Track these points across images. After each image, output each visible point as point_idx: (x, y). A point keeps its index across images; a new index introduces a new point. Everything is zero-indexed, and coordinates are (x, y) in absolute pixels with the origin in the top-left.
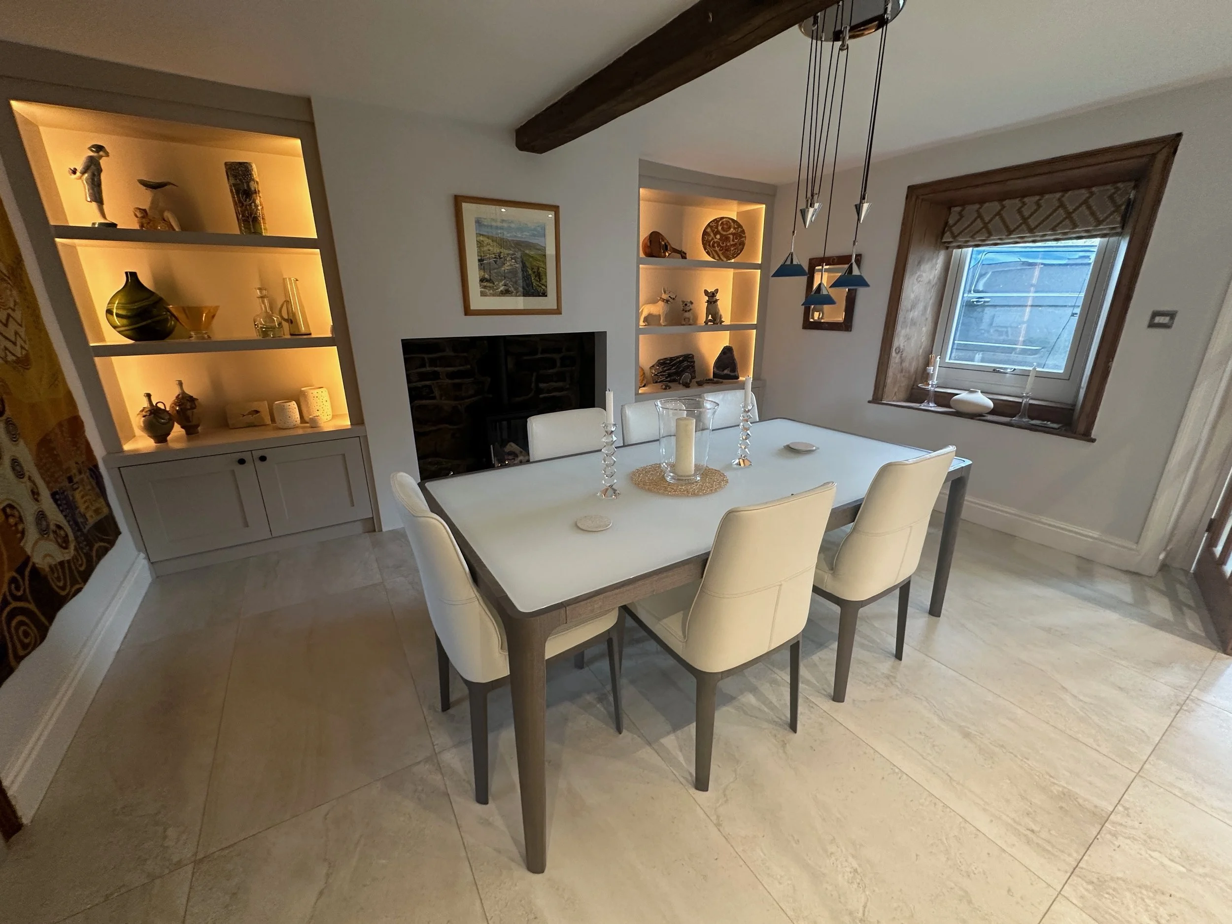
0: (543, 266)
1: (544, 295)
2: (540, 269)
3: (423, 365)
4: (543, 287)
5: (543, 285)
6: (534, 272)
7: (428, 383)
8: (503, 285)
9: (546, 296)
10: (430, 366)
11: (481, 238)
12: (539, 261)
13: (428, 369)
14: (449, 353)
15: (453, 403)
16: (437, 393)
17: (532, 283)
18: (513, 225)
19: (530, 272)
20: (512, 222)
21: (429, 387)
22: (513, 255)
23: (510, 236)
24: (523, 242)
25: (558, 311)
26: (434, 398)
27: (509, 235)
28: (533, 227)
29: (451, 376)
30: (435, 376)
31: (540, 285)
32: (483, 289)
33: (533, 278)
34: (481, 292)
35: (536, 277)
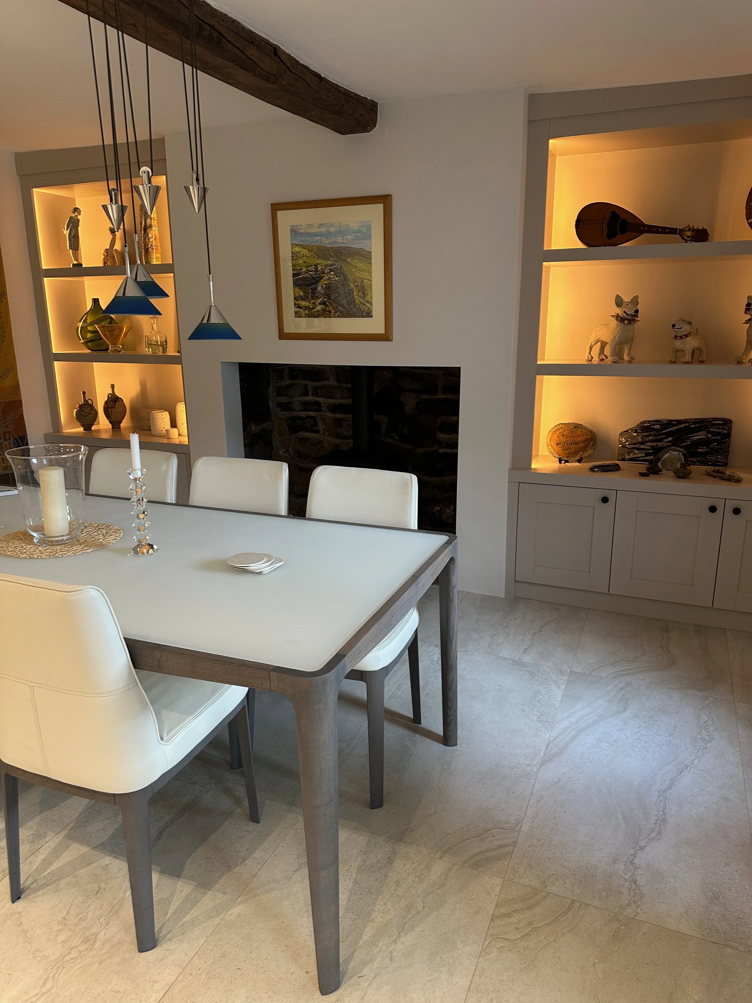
0: (368, 277)
1: (369, 315)
2: (365, 281)
3: (306, 394)
4: (368, 305)
5: (368, 302)
6: (357, 286)
7: (312, 414)
8: (320, 304)
9: (372, 317)
10: (313, 395)
11: (297, 249)
12: (364, 270)
13: (310, 398)
14: (332, 382)
15: (337, 441)
16: (321, 427)
17: (354, 300)
18: (332, 229)
19: (352, 286)
20: (331, 225)
21: (313, 418)
22: (331, 265)
23: (330, 243)
24: (345, 248)
25: (386, 337)
26: (317, 432)
27: (327, 242)
28: (356, 228)
29: (334, 409)
30: (317, 407)
31: (364, 302)
32: (297, 309)
33: (355, 294)
34: (296, 312)
35: (359, 292)
